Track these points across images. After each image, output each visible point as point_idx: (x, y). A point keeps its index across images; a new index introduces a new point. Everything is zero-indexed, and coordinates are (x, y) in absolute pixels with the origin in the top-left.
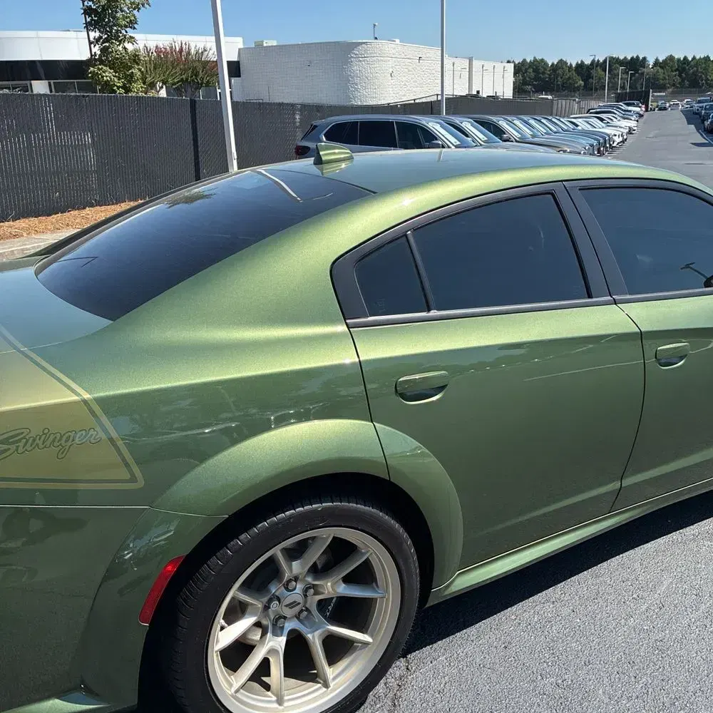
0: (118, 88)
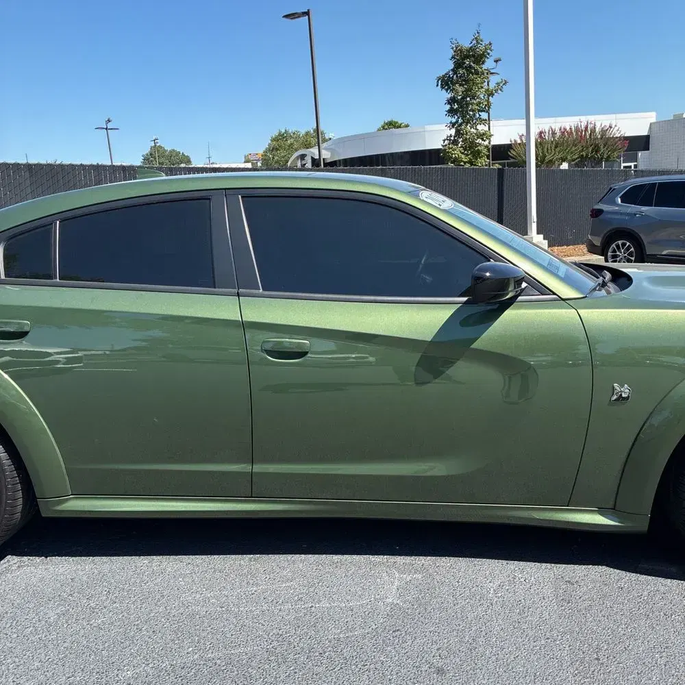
0: (465, 163)
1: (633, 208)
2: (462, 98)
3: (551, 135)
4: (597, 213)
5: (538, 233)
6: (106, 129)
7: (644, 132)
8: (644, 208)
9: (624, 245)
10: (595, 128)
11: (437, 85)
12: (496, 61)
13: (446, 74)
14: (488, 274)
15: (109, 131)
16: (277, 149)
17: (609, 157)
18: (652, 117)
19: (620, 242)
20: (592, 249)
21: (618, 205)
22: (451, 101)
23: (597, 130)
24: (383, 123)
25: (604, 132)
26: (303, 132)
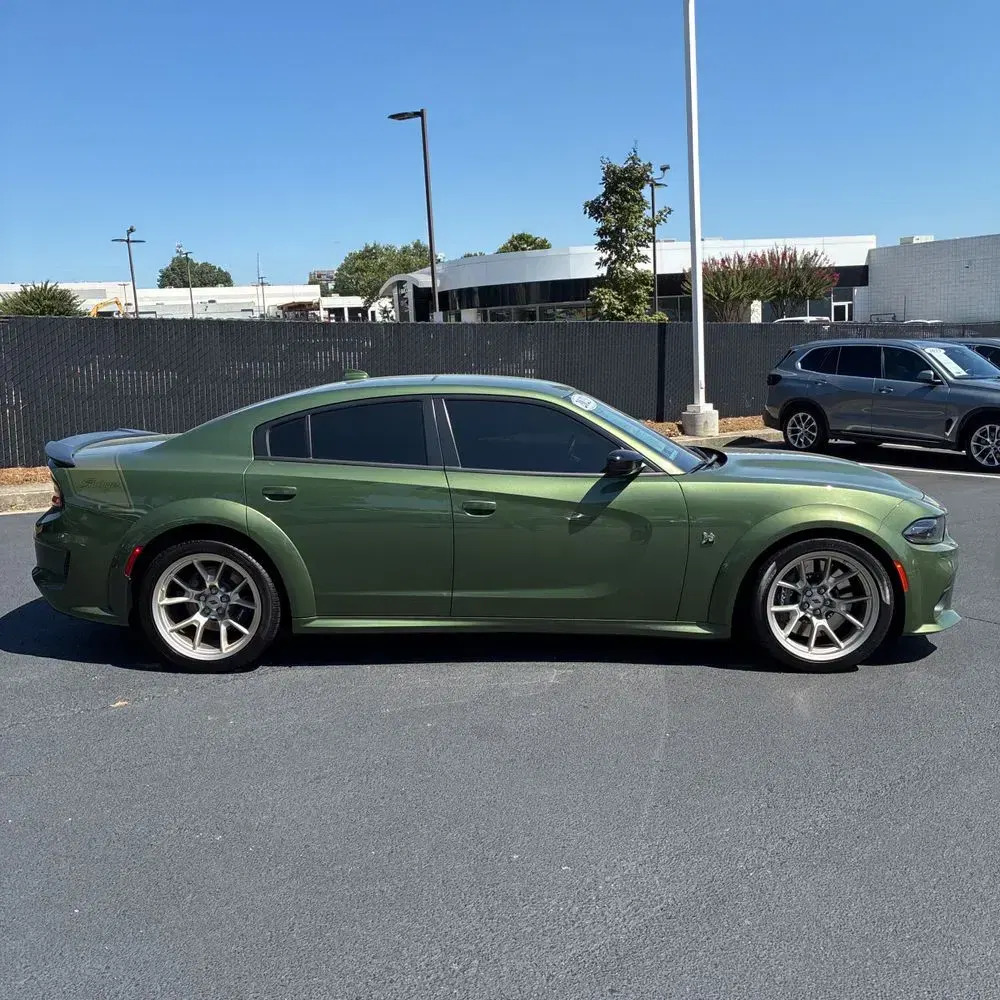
0: (619, 311)
1: (813, 375)
2: (617, 229)
3: (737, 264)
4: (774, 380)
5: (707, 401)
6: (128, 241)
7: (860, 261)
8: (828, 375)
9: (804, 418)
10: (795, 256)
11: (585, 213)
12: (664, 169)
13: (597, 200)
14: (618, 458)
15: (131, 244)
16: (362, 271)
17: (814, 294)
18: (870, 242)
19: (800, 415)
20: (769, 422)
21: (796, 370)
22: (601, 233)
23: (798, 258)
24: (510, 237)
25: (807, 260)
26: (399, 248)
